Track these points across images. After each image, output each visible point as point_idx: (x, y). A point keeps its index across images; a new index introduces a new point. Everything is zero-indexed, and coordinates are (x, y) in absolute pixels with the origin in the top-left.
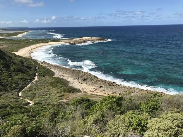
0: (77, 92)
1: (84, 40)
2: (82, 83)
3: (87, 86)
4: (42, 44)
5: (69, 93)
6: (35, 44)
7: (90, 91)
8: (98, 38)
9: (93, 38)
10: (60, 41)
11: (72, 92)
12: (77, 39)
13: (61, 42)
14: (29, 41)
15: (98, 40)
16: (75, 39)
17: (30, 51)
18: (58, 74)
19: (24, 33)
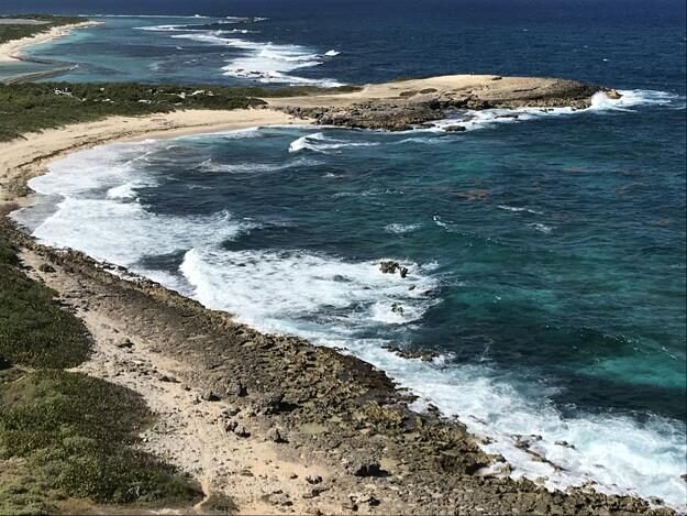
0: (162, 496)
1: (433, 96)
2: (245, 435)
3: (274, 455)
4: (122, 118)
5: (98, 501)
6: (75, 119)
7: (266, 498)
8: (544, 85)
9: (509, 84)
10: (255, 104)
11: (117, 495)
12: (386, 86)
13: (265, 106)
14: (43, 97)
15: (540, 98)
16: (369, 92)
17: (17, 172)
18: (115, 351)
19: (40, 36)
